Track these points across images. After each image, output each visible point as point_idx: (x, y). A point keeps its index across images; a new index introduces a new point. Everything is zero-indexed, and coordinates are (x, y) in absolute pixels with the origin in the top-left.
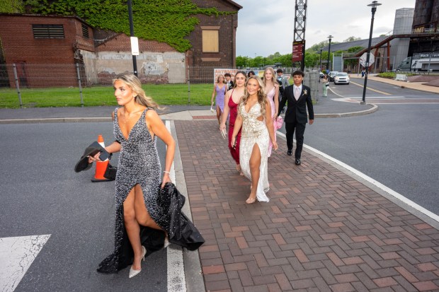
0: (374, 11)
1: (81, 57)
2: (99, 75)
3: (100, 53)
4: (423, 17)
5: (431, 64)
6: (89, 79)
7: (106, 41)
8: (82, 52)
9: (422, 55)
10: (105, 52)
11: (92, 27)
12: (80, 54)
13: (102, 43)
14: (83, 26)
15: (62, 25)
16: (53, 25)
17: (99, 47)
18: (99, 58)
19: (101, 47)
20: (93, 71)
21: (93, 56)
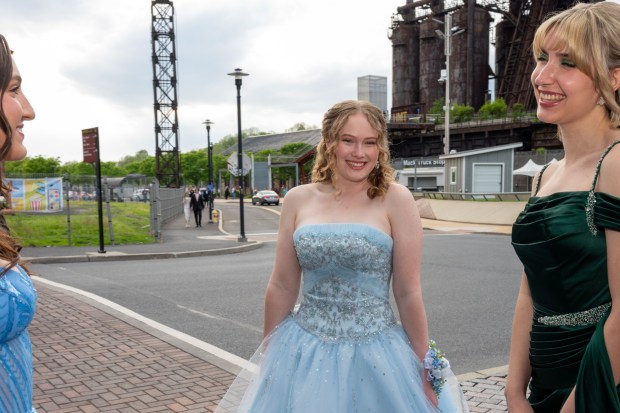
0: (238, 83)
4: (407, 94)
5: (418, 179)
9: (406, 163)
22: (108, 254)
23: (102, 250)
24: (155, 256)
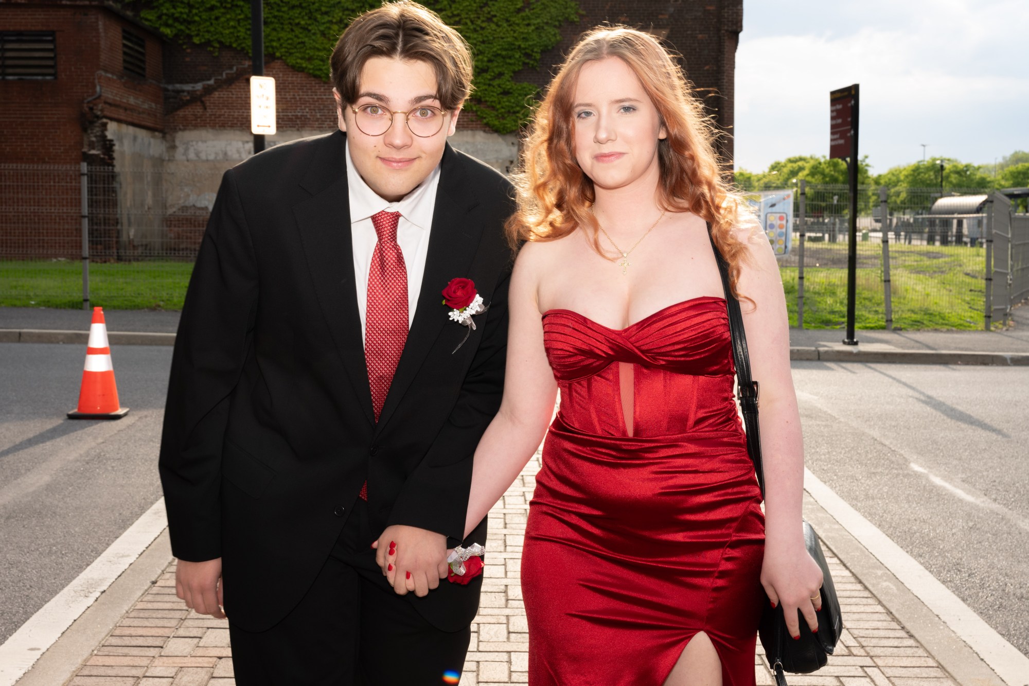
1: (108, 147)
2: (169, 221)
3: (182, 137)
6: (131, 233)
7: (208, 90)
8: (112, 130)
10: (203, 133)
11: (161, 39)
12: (104, 137)
13: (196, 99)
14: (127, 36)
15: (52, 33)
16: (20, 33)
17: (181, 113)
18: (179, 154)
19: (187, 112)
20: (149, 200)
21: (154, 146)
22: (863, 347)
23: (851, 339)
24: (960, 356)
